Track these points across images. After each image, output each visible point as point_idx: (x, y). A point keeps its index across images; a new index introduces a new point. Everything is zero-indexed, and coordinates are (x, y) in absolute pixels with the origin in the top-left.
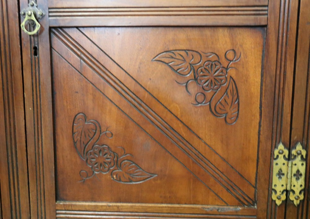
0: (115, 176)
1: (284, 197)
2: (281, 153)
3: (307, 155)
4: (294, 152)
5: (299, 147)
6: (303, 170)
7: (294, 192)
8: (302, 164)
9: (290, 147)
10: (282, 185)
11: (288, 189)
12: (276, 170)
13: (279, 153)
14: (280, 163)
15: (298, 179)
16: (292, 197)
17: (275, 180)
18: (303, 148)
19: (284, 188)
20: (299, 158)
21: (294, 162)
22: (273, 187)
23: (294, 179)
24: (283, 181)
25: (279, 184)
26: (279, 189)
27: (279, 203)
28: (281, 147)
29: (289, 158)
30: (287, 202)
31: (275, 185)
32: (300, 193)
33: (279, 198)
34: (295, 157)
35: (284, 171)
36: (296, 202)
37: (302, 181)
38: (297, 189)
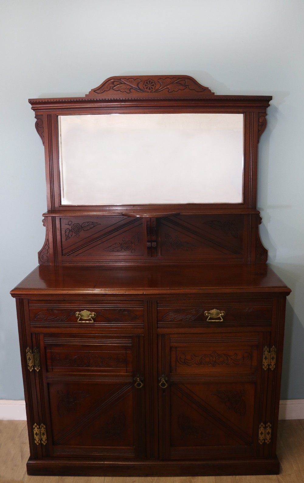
0: (195, 437)
1: (263, 441)
2: (262, 426)
3: (272, 426)
4: (267, 425)
5: (269, 424)
6: (270, 431)
7: (267, 439)
8: (270, 429)
9: (265, 423)
10: (263, 437)
11: (265, 439)
12: (260, 432)
13: (261, 426)
14: (261, 430)
15: (268, 435)
16: (266, 441)
17: (260, 435)
18: (270, 424)
19: (263, 438)
20: (269, 427)
21: (267, 429)
22: (259, 438)
23: (267, 435)
24: (263, 436)
25: (261, 437)
26: (261, 438)
27: (261, 443)
28: (262, 424)
29: (265, 428)
30: (264, 443)
31: (260, 438)
32: (269, 439)
33: (261, 442)
34: (267, 427)
35: (263, 432)
36: (268, 443)
37: (270, 435)
38: (268, 438)
